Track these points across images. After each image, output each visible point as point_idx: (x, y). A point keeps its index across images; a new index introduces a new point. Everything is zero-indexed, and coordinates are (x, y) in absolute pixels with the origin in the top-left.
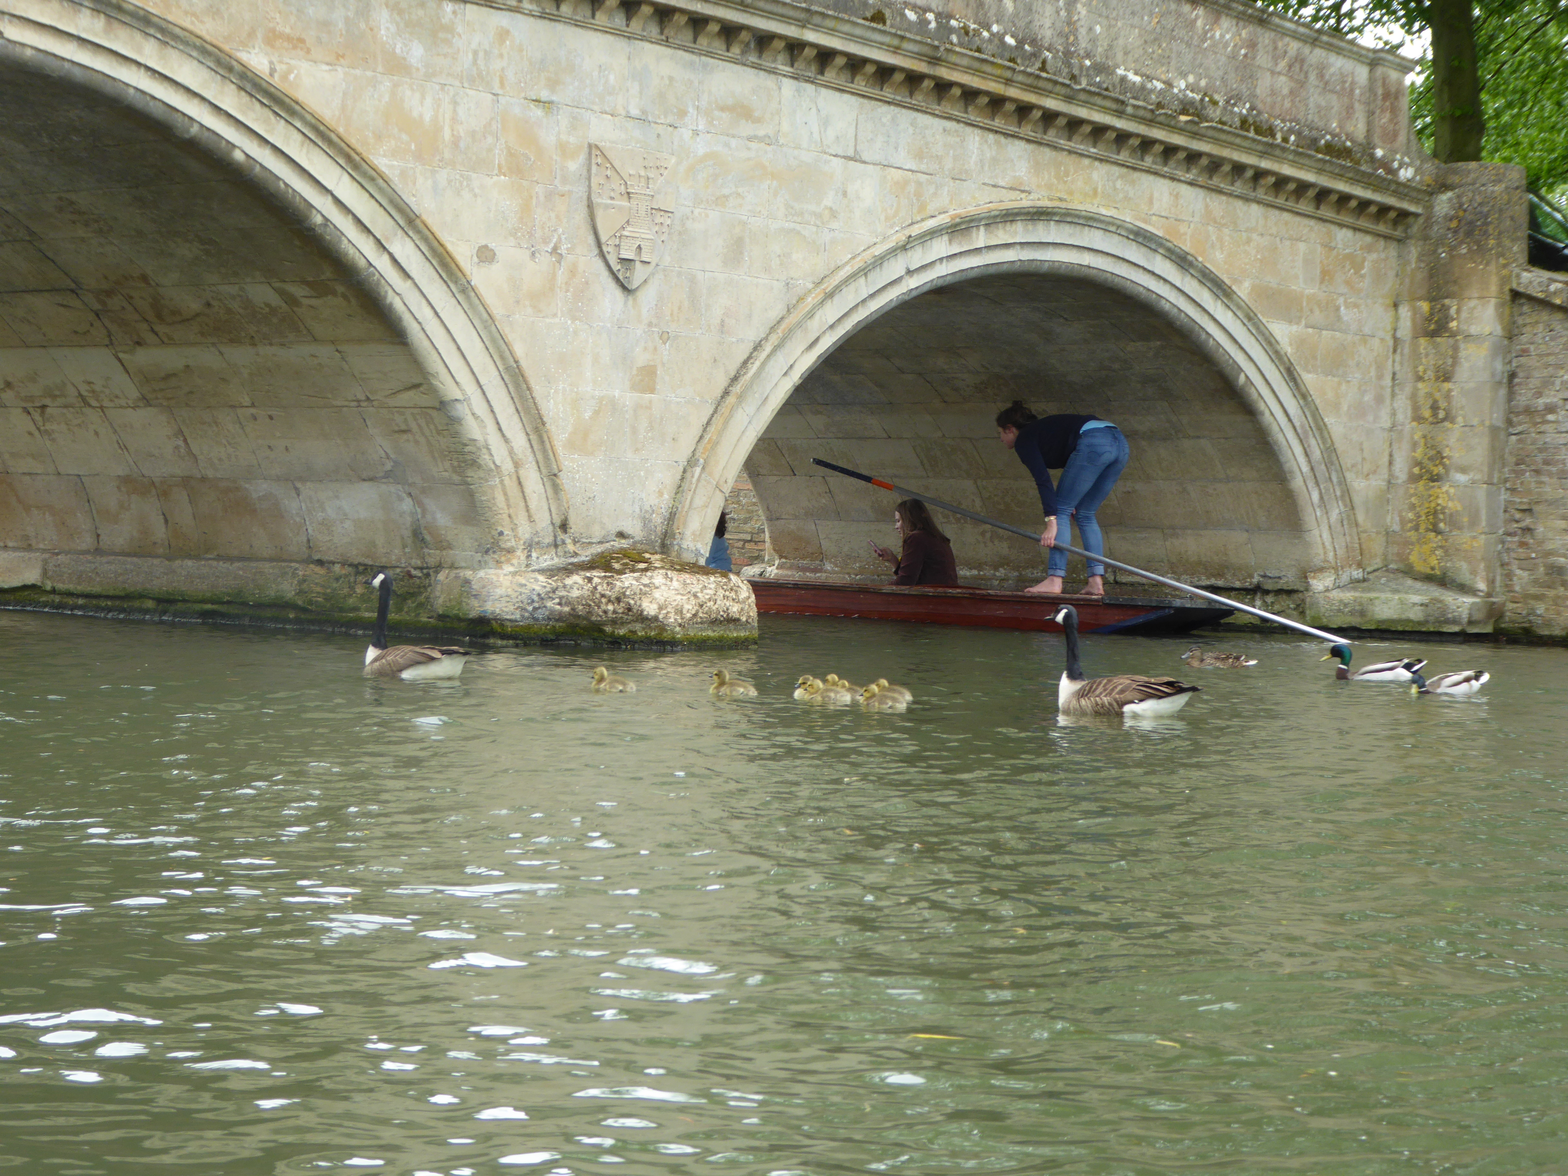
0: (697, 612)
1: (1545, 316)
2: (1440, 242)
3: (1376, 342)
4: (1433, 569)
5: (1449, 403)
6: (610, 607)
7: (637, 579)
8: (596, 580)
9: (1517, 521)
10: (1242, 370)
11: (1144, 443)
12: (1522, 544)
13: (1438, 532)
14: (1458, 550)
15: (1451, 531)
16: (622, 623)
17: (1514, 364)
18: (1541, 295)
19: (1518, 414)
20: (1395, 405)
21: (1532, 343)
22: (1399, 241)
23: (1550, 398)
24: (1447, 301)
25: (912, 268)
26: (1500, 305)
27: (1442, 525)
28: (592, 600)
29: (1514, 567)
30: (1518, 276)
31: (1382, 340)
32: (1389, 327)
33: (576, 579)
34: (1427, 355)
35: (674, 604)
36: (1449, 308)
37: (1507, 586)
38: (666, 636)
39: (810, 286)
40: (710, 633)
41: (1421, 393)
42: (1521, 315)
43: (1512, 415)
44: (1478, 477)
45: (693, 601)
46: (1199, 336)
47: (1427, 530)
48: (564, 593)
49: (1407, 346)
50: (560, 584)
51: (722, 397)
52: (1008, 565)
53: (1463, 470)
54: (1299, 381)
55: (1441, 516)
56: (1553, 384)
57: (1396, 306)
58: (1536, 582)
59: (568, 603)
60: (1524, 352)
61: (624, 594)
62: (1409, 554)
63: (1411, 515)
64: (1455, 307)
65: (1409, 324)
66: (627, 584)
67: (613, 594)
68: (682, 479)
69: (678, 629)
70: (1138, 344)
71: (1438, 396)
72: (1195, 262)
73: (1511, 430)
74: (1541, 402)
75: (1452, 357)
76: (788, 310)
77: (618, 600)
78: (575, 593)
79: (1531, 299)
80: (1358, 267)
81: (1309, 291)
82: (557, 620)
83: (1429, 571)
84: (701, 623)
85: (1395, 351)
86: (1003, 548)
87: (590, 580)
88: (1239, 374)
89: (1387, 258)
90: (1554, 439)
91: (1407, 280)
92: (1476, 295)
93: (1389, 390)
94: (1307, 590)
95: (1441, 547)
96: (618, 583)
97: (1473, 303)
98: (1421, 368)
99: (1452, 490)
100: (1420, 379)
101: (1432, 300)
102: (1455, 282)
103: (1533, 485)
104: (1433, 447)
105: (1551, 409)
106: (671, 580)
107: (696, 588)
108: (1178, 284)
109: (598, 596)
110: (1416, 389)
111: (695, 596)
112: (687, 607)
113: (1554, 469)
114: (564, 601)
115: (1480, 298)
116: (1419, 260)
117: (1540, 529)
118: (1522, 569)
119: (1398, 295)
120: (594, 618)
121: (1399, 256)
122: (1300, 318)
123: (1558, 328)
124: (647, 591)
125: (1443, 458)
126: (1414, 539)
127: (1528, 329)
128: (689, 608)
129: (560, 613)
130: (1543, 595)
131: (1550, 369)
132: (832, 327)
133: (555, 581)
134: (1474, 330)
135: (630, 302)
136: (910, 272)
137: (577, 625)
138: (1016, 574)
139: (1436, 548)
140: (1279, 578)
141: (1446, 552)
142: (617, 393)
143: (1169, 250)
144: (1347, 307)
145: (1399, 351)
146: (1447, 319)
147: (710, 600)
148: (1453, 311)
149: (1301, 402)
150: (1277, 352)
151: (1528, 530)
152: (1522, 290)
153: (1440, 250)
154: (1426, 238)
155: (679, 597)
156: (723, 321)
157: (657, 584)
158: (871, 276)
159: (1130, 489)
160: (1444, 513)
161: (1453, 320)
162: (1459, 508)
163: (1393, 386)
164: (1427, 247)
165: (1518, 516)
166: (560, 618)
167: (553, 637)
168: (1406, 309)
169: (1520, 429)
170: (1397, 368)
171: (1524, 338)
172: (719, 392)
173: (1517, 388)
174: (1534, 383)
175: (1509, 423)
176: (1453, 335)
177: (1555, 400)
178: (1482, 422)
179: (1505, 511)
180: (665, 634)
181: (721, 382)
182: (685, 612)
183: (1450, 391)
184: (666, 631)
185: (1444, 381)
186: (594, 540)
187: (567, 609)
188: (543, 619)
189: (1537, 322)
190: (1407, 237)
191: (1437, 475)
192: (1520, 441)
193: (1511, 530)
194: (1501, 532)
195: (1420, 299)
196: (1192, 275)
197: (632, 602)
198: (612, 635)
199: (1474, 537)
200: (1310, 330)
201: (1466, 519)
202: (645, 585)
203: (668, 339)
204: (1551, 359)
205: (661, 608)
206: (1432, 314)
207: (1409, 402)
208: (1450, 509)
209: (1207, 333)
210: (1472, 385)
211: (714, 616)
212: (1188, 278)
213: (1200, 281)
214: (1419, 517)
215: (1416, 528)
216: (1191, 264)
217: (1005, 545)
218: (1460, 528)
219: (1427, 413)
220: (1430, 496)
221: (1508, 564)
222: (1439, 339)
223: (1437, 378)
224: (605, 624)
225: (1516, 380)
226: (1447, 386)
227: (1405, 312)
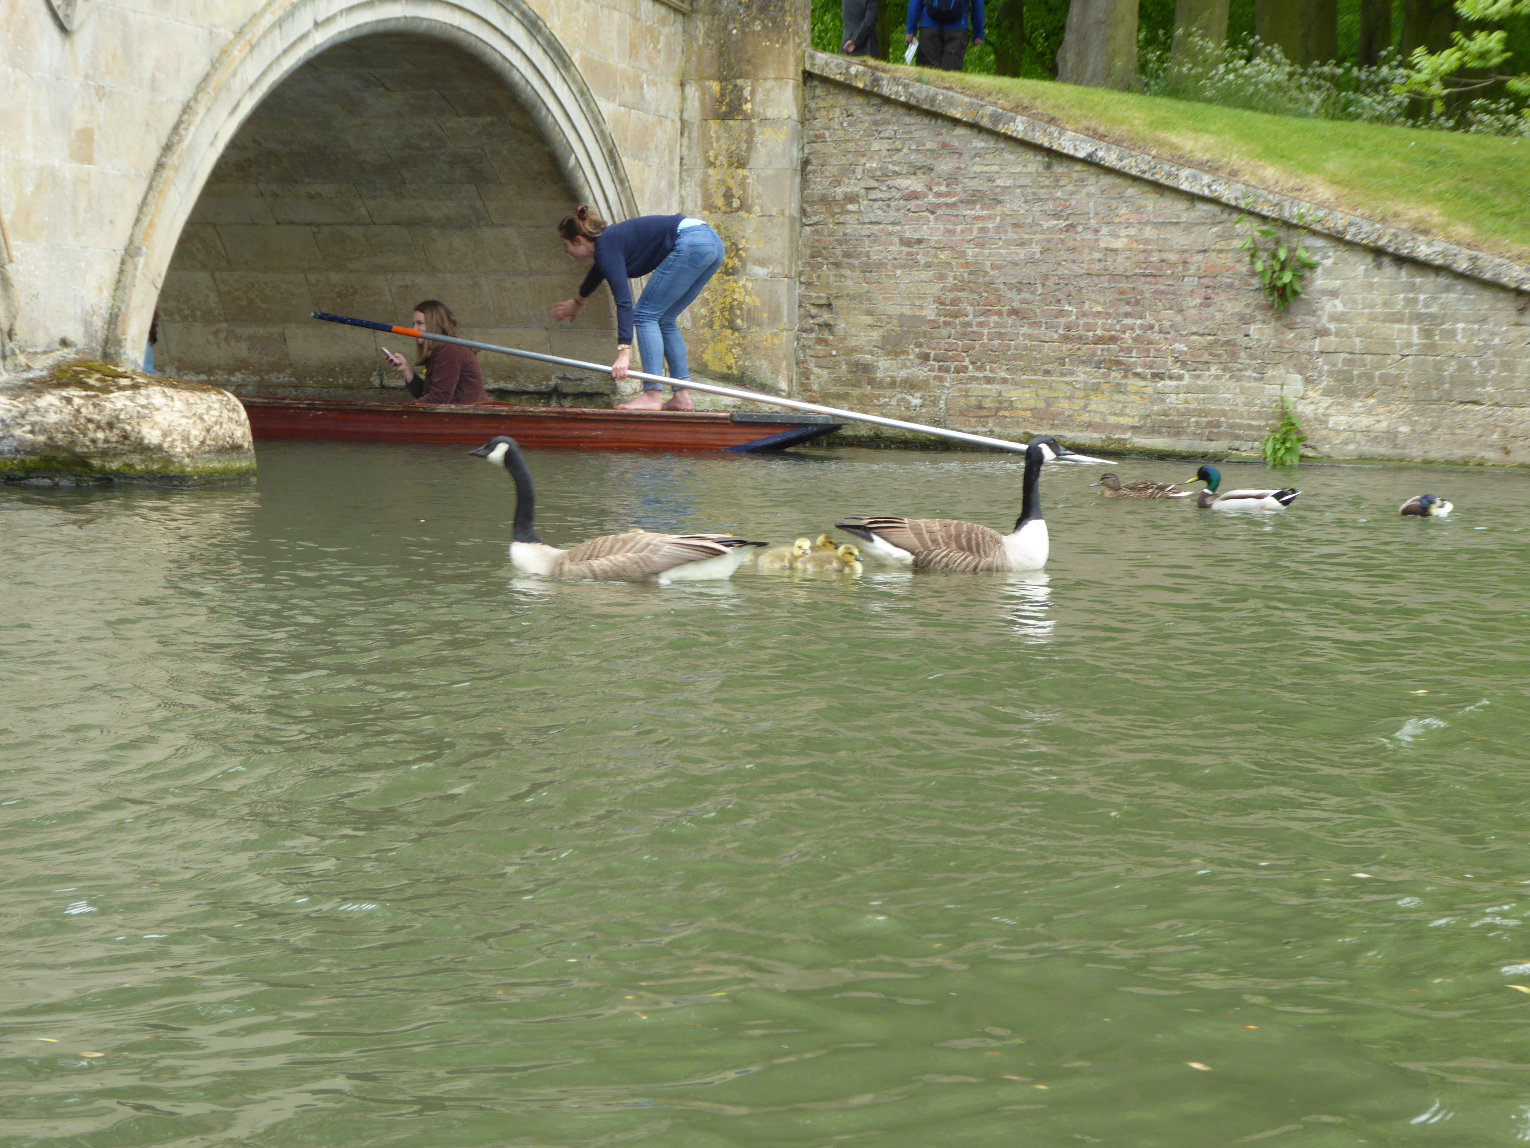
0: (205, 438)
1: (842, 100)
2: (731, 17)
3: (668, 123)
4: (730, 368)
5: (744, 191)
6: (100, 435)
7: (132, 399)
8: (77, 401)
9: (813, 317)
10: (573, 151)
11: (435, 232)
12: (820, 341)
13: (734, 329)
14: (757, 348)
15: (749, 328)
16: (115, 455)
17: (806, 151)
18: (841, 78)
19: (813, 203)
20: (683, 192)
21: (828, 129)
22: (684, 14)
23: (851, 186)
24: (740, 82)
25: (320, 19)
26: (796, 87)
27: (739, 321)
28: (76, 426)
29: (811, 364)
30: (812, 57)
31: (673, 121)
32: (677, 109)
33: (50, 399)
34: (718, 139)
35: (180, 429)
36: (742, 89)
37: (802, 384)
38: (173, 470)
39: (231, 36)
40: (216, 465)
41: (713, 180)
42: (813, 98)
43: (805, 205)
44: (778, 270)
45: (200, 426)
46: (540, 112)
47: (723, 326)
48: (36, 418)
49: (695, 128)
50: (29, 406)
51: (156, 170)
52: (246, 368)
53: (762, 263)
54: (619, 165)
55: (738, 312)
56: (854, 172)
57: (682, 85)
58: (837, 380)
59: (44, 431)
60: (819, 138)
61: (117, 418)
62: (703, 352)
63: (703, 311)
64: (749, 88)
65: (697, 104)
66: (119, 405)
67: (103, 419)
68: (121, 272)
69: (187, 460)
70: (463, 120)
71: (731, 183)
72: (544, 28)
73: (804, 220)
74: (839, 191)
75: (746, 142)
76: (213, 65)
77: (111, 426)
78: (52, 418)
79: (825, 81)
80: (655, 41)
81: (622, 66)
82: (27, 453)
83: (725, 370)
84: (209, 452)
85: (682, 134)
86: (241, 350)
87: (69, 401)
88: (570, 156)
89: (676, 32)
90: (856, 230)
91: (694, 58)
92: (773, 76)
93: (678, 176)
94: (614, 392)
95: (739, 345)
96: (108, 405)
97: (768, 84)
98: (712, 153)
99: (749, 285)
100: (711, 164)
101: (722, 79)
102: (749, 61)
103: (832, 279)
104: (727, 238)
105: (852, 198)
106: (172, 399)
107: (201, 409)
108: (528, 53)
109: (83, 421)
110: (706, 175)
111: (201, 418)
112: (194, 432)
113: (857, 262)
114: (37, 428)
115: (776, 79)
116: (707, 35)
117: (842, 325)
118: (820, 367)
119: (684, 74)
120: (78, 449)
121: (684, 31)
122: (615, 95)
123: (858, 112)
124: (146, 413)
125: (738, 250)
126: (708, 337)
127: (823, 113)
128: (196, 433)
129: (33, 444)
130: (847, 394)
131: (850, 156)
132: (251, 88)
133: (23, 403)
134: (770, 113)
135: (68, 47)
136: (317, 25)
137: (54, 458)
138: (257, 378)
139: (733, 347)
140: (582, 380)
141: (744, 350)
142: (57, 163)
143: (523, 13)
144: (648, 85)
145: (686, 134)
146: (740, 100)
147: (216, 423)
148: (747, 93)
149: (618, 187)
150: (602, 132)
151: (827, 326)
152: (817, 71)
153: (731, 26)
154: (714, 13)
155: (184, 421)
156: (154, 75)
157: (158, 405)
158: (285, 27)
159: (409, 283)
160: (741, 309)
161: (747, 101)
162: (758, 303)
163: (681, 172)
164: (716, 22)
165: (814, 311)
166: (33, 449)
167: (20, 474)
168: (693, 89)
169: (815, 219)
170: (685, 152)
171: (817, 123)
172: (151, 165)
173: (811, 175)
174: (831, 170)
175: (803, 212)
176: (747, 118)
177: (857, 189)
178: (782, 212)
179: (800, 306)
180: (171, 468)
181: (154, 152)
182: (192, 439)
183: (745, 178)
184: (173, 463)
185: (737, 168)
186: (39, 350)
187: (41, 438)
188: (10, 452)
189: (833, 107)
190: (693, 11)
191: (732, 268)
192: (815, 232)
193: (808, 327)
194: (796, 328)
195: (709, 78)
196: (538, 43)
197: (128, 428)
198: (102, 470)
199: (776, 334)
200: (622, 108)
201: (765, 316)
202: (143, 407)
203: (104, 95)
204: (851, 146)
205: (165, 435)
206: (722, 95)
207: (698, 189)
208: (747, 304)
209: (548, 109)
210: (770, 172)
211: (220, 443)
212: (535, 46)
213: (544, 50)
214: (714, 312)
215: (710, 325)
216: (539, 30)
217: (244, 346)
218: (759, 325)
219: (720, 202)
220: (725, 290)
221: (803, 362)
222: (731, 122)
223: (730, 165)
224: (92, 456)
225: (809, 168)
226: (741, 172)
227: (692, 91)
